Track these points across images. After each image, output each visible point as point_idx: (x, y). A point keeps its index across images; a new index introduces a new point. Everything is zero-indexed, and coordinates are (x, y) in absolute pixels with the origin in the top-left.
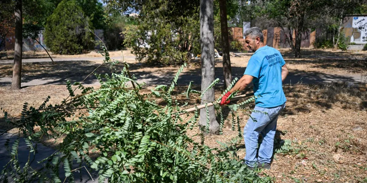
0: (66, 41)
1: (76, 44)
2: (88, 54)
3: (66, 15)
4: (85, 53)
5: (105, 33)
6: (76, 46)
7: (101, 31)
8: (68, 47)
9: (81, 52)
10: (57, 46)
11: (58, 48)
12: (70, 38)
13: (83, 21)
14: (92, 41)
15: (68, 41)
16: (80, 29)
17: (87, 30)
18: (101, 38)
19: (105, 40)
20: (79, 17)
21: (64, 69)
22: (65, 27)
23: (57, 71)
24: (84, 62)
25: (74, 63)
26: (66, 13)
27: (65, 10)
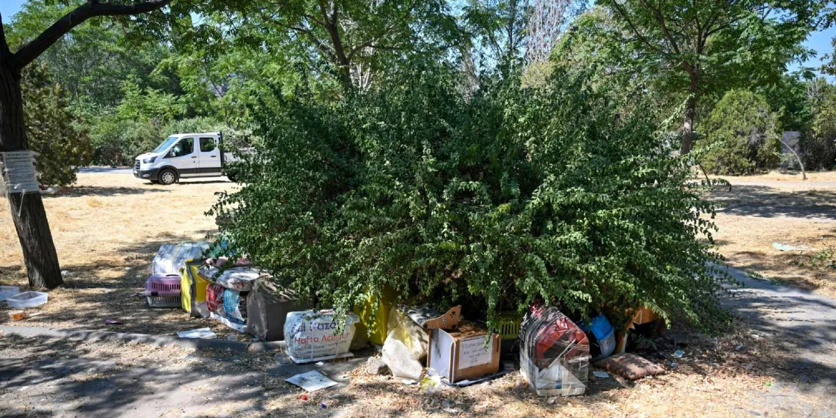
0: (729, 153)
1: (745, 159)
2: (765, 176)
3: (736, 112)
4: (758, 173)
5: (802, 139)
6: (745, 162)
7: (796, 134)
8: (731, 163)
9: (752, 172)
10: (713, 161)
11: (714, 164)
12: (736, 149)
13: (765, 120)
14: (776, 154)
15: (732, 154)
16: (758, 135)
17: (771, 135)
18: (793, 147)
19: (801, 151)
20: (759, 115)
21: (729, 196)
22: (732, 132)
23: (717, 198)
24: (760, 188)
25: (742, 188)
26: (737, 109)
27: (736, 103)
